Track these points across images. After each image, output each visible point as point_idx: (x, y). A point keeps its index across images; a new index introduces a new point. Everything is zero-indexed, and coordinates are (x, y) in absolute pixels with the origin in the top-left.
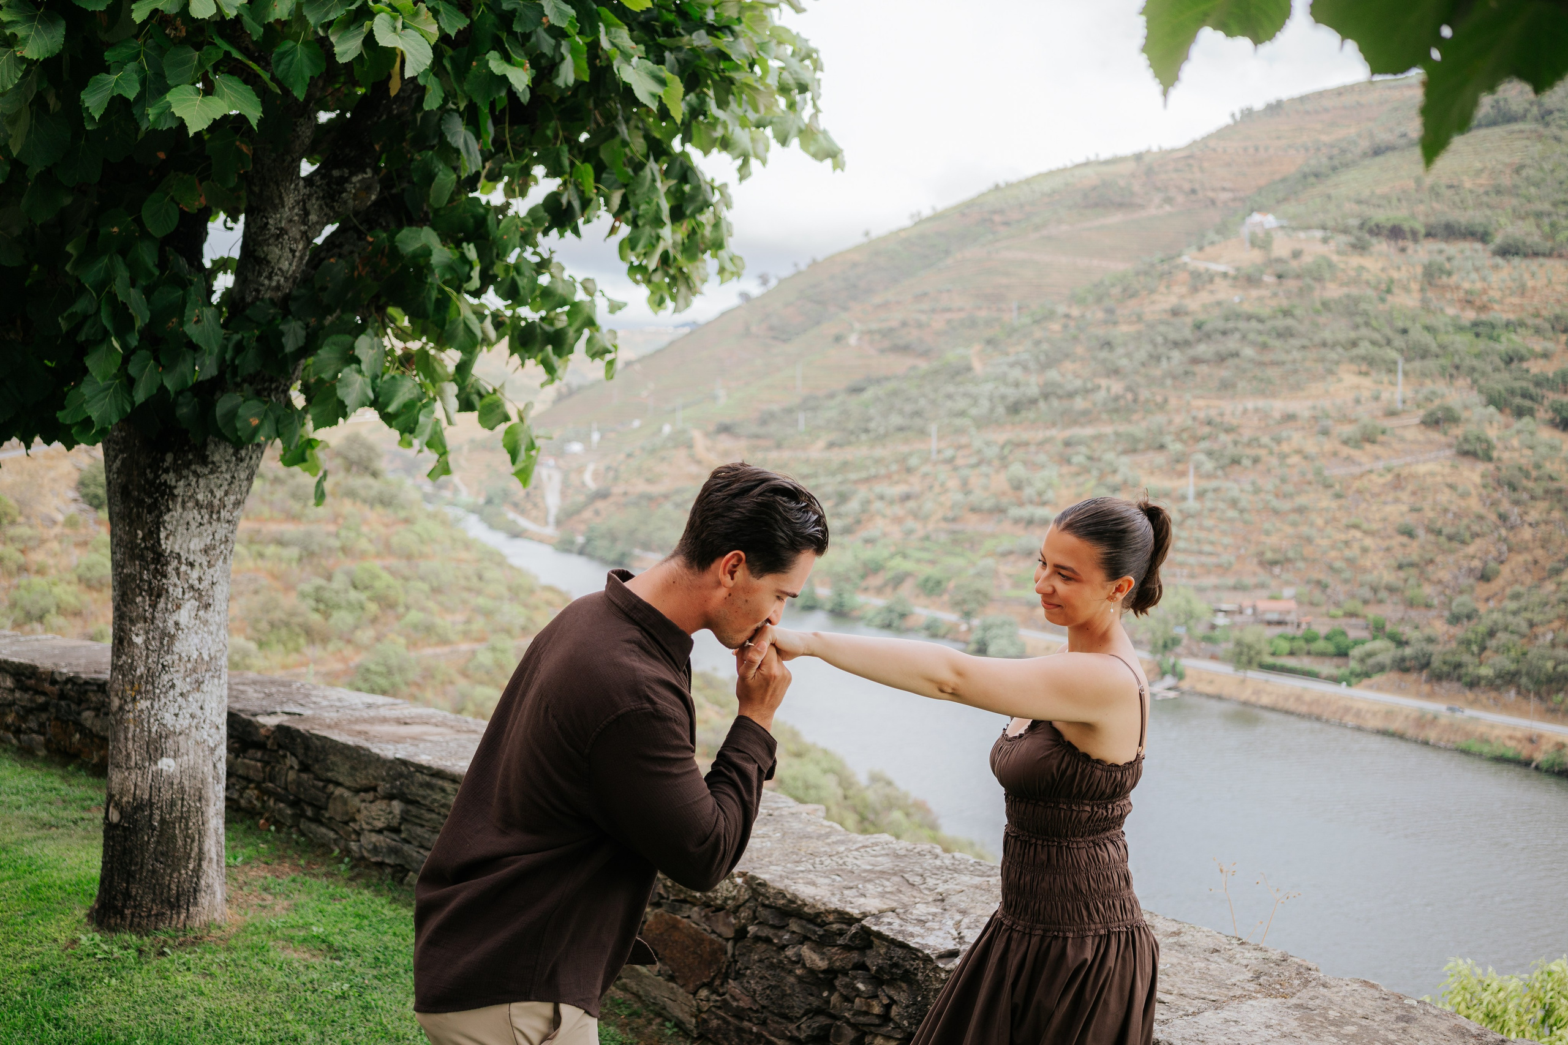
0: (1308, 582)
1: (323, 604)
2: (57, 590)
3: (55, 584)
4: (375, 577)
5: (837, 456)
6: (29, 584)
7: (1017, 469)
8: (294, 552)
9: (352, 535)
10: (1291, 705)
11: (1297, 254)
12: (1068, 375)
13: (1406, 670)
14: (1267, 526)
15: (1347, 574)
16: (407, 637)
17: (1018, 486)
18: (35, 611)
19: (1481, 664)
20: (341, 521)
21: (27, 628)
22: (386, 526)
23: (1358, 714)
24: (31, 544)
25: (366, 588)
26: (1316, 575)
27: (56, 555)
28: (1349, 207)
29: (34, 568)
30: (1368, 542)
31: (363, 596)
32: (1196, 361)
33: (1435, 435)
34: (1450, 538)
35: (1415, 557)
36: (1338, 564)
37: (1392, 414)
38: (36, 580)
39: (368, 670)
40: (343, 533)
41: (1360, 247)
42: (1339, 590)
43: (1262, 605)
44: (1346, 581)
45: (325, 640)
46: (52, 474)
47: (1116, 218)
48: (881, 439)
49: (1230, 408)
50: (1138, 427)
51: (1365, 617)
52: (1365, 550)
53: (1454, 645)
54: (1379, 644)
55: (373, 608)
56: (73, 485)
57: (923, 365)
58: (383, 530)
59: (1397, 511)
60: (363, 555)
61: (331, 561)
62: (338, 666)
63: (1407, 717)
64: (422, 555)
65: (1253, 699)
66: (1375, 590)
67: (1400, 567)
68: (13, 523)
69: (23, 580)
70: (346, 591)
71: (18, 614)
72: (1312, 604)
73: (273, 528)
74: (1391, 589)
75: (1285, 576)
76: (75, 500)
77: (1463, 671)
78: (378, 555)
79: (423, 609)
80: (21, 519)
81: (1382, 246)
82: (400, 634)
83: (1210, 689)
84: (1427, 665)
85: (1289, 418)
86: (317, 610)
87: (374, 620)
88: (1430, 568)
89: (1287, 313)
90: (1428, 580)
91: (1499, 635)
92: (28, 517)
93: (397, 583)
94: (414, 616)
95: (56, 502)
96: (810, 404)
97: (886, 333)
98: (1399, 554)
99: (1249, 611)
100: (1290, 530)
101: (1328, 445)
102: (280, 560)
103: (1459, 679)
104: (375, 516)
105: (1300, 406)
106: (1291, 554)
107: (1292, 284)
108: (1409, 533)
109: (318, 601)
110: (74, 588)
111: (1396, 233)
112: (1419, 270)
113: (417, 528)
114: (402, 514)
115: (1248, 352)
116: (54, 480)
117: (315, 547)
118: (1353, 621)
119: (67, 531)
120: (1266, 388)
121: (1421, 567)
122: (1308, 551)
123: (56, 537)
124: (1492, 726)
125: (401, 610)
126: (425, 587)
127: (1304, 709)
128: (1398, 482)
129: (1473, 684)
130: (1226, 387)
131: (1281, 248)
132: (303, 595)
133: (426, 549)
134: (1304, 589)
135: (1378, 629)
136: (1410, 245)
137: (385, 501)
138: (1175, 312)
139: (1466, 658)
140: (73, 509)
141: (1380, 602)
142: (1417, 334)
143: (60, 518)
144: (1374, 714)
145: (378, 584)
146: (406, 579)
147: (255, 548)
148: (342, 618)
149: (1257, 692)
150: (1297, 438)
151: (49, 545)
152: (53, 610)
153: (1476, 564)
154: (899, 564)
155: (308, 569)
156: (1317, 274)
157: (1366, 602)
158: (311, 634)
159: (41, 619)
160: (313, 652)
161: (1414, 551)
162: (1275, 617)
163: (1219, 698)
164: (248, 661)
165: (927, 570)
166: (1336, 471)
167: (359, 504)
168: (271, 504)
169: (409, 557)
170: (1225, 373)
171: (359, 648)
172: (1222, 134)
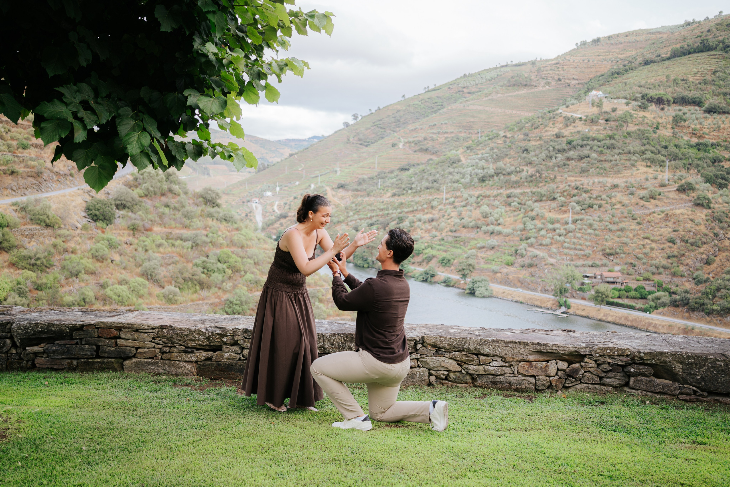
0: (626, 264)
1: (207, 270)
2: (84, 261)
3: (82, 259)
4: (229, 257)
5: (397, 200)
6: (70, 258)
7: (485, 208)
8: (189, 244)
9: (215, 235)
10: (622, 322)
11: (614, 110)
12: (507, 164)
13: (677, 306)
14: (606, 237)
15: (644, 261)
16: (247, 286)
17: (485, 216)
18: (74, 272)
19: (713, 304)
20: (208, 229)
21: (71, 280)
22: (229, 231)
23: (655, 326)
24: (69, 238)
25: (225, 262)
26: (629, 261)
27: (79, 244)
28: (636, 88)
29: (71, 250)
30: (654, 245)
31: (225, 266)
32: (568, 159)
33: (683, 196)
34: (692, 244)
35: (676, 253)
36: (640, 255)
37: (663, 186)
38: (73, 256)
39: (231, 302)
40: (211, 235)
41: (643, 107)
42: (641, 268)
43: (606, 274)
44: (644, 264)
45: (209, 287)
46: (74, 204)
47: (524, 91)
48: (418, 192)
49: (586, 181)
50: (543, 189)
51: (653, 281)
52: (652, 249)
53: (700, 295)
54: (661, 293)
55: (229, 272)
56: (83, 209)
57: (435, 159)
58: (228, 233)
59: (667, 231)
60: (221, 246)
61: (207, 248)
62: (217, 300)
63: (679, 328)
64: (248, 246)
65: (604, 318)
66: (657, 268)
67: (669, 257)
68: (59, 228)
69: (67, 256)
70: (216, 263)
71: (66, 273)
72: (628, 274)
73: (177, 232)
74: (664, 267)
75: (615, 261)
76: (85, 217)
77: (705, 307)
78: (228, 246)
79: (252, 273)
80: (62, 226)
81: (653, 107)
82: (244, 285)
83: (583, 313)
84: (688, 304)
85: (615, 186)
86: (203, 273)
87: (230, 278)
88: (683, 258)
89: (611, 137)
90: (682, 264)
91: (722, 290)
92: (65, 225)
93: (239, 259)
94: (249, 276)
95: (76, 217)
96: (382, 176)
97: (416, 143)
98: (668, 251)
99: (599, 277)
100: (618, 239)
101: (634, 200)
102: (183, 247)
103: (703, 310)
104: (223, 226)
105: (619, 181)
106: (618, 250)
107: (612, 124)
108: (672, 241)
109: (203, 268)
110: (90, 260)
111: (659, 101)
112: (671, 119)
113: (243, 232)
114: (236, 226)
115: (594, 155)
116: (75, 207)
117: (199, 242)
118: (648, 282)
119: (83, 232)
120: (603, 173)
121: (679, 257)
122: (626, 249)
123: (78, 234)
124: (720, 333)
125: (243, 273)
126: (252, 262)
127: (629, 323)
128: (667, 217)
129: (710, 313)
130: (584, 171)
131: (607, 107)
132: (196, 265)
133: (249, 243)
134: (625, 267)
135: (659, 286)
136: (666, 107)
137: (226, 219)
138: (558, 136)
139: (706, 301)
140: (84, 221)
141: (660, 273)
142: (672, 149)
143: (79, 226)
144: (663, 326)
145: (230, 260)
146: (242, 258)
147: (170, 241)
148: (217, 277)
149: (606, 315)
150: (619, 196)
151: (75, 238)
152: (83, 272)
153: (704, 256)
154: (430, 252)
155: (196, 252)
156: (624, 120)
157: (653, 274)
158: (202, 285)
159: (77, 275)
160: (205, 293)
161: (675, 250)
162: (612, 280)
163: (587, 317)
164: (176, 298)
165: (444, 255)
166: (638, 212)
167: (215, 220)
168: (174, 220)
169: (242, 247)
170: (583, 164)
171: (225, 291)
172: (571, 53)
